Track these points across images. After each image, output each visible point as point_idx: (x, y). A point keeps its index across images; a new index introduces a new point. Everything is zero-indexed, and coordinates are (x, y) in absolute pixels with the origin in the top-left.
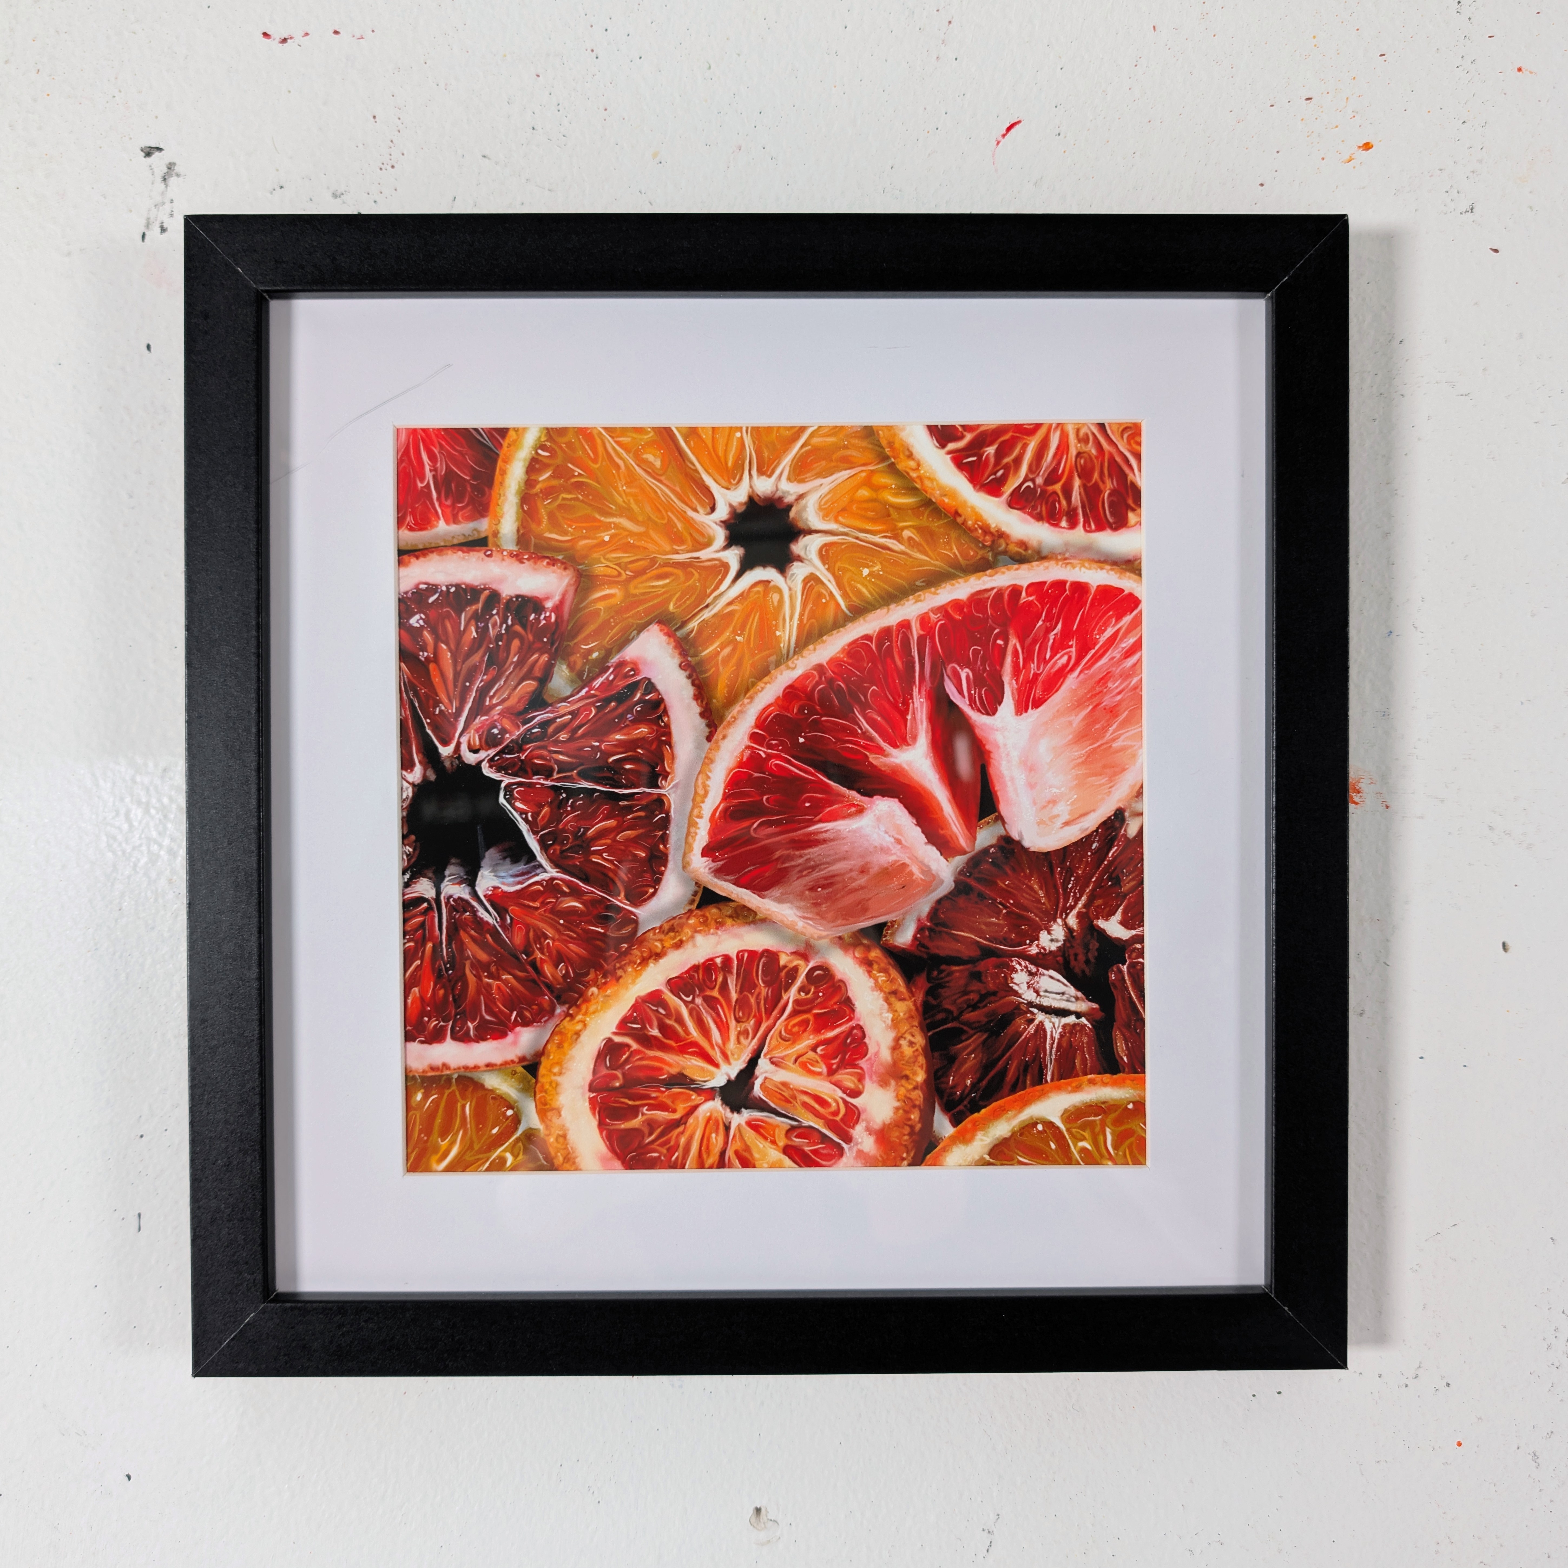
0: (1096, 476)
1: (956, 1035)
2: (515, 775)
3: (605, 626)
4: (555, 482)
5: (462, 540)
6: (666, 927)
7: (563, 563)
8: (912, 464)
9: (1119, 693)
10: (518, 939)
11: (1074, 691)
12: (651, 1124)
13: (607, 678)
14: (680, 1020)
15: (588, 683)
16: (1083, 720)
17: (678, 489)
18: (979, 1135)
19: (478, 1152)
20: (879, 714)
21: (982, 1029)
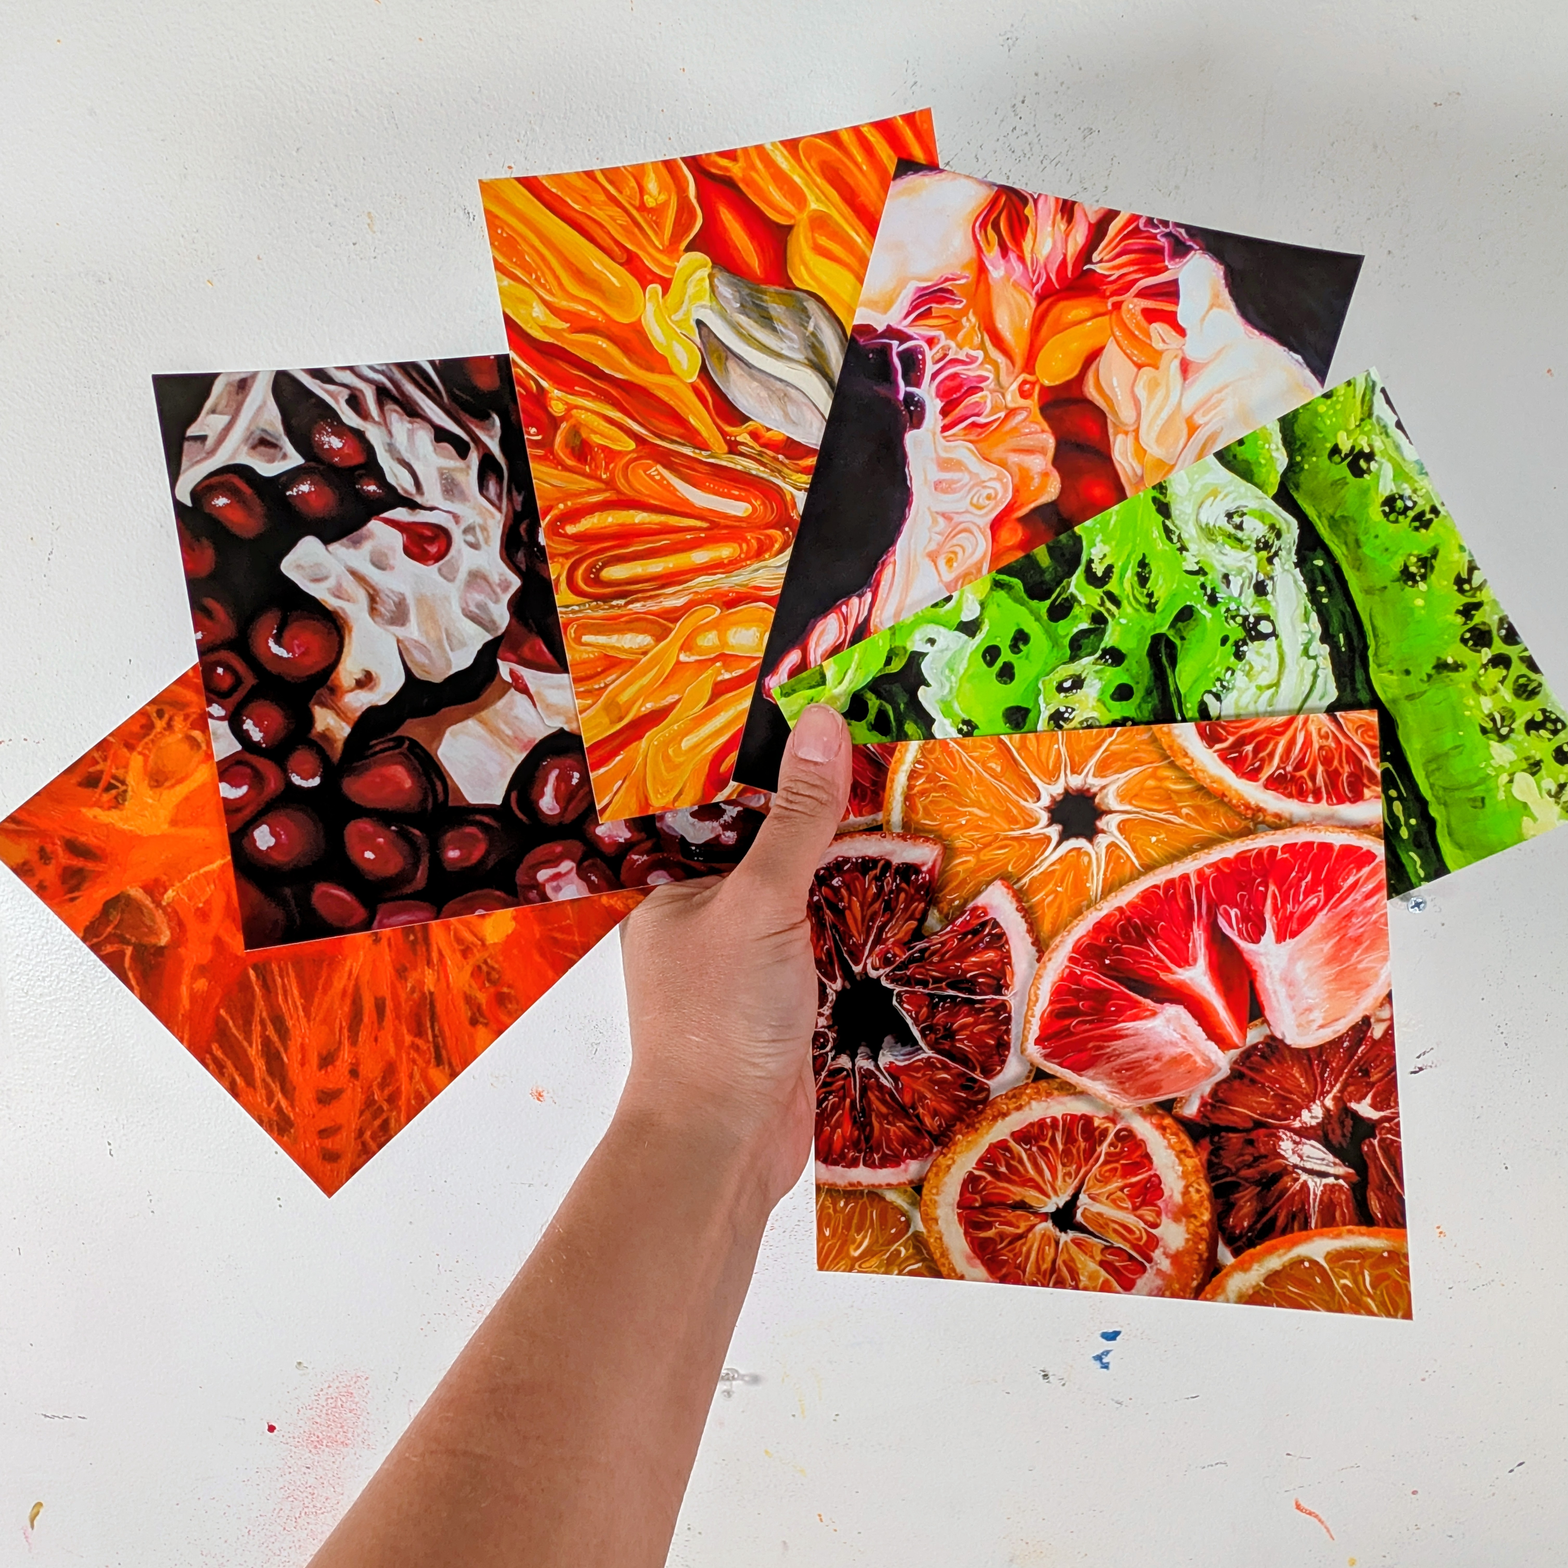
0: (1336, 763)
1: (1235, 1187)
2: (903, 986)
3: (964, 882)
4: (927, 786)
5: (865, 827)
6: (1010, 1094)
7: (933, 840)
8: (1187, 760)
9: (1362, 927)
10: (907, 1099)
11: (1323, 926)
12: (1002, 1236)
13: (965, 919)
14: (1021, 1161)
15: (952, 922)
16: (1332, 947)
17: (1013, 786)
18: (1256, 1266)
19: (882, 1245)
20: (1167, 943)
21: (1255, 1183)
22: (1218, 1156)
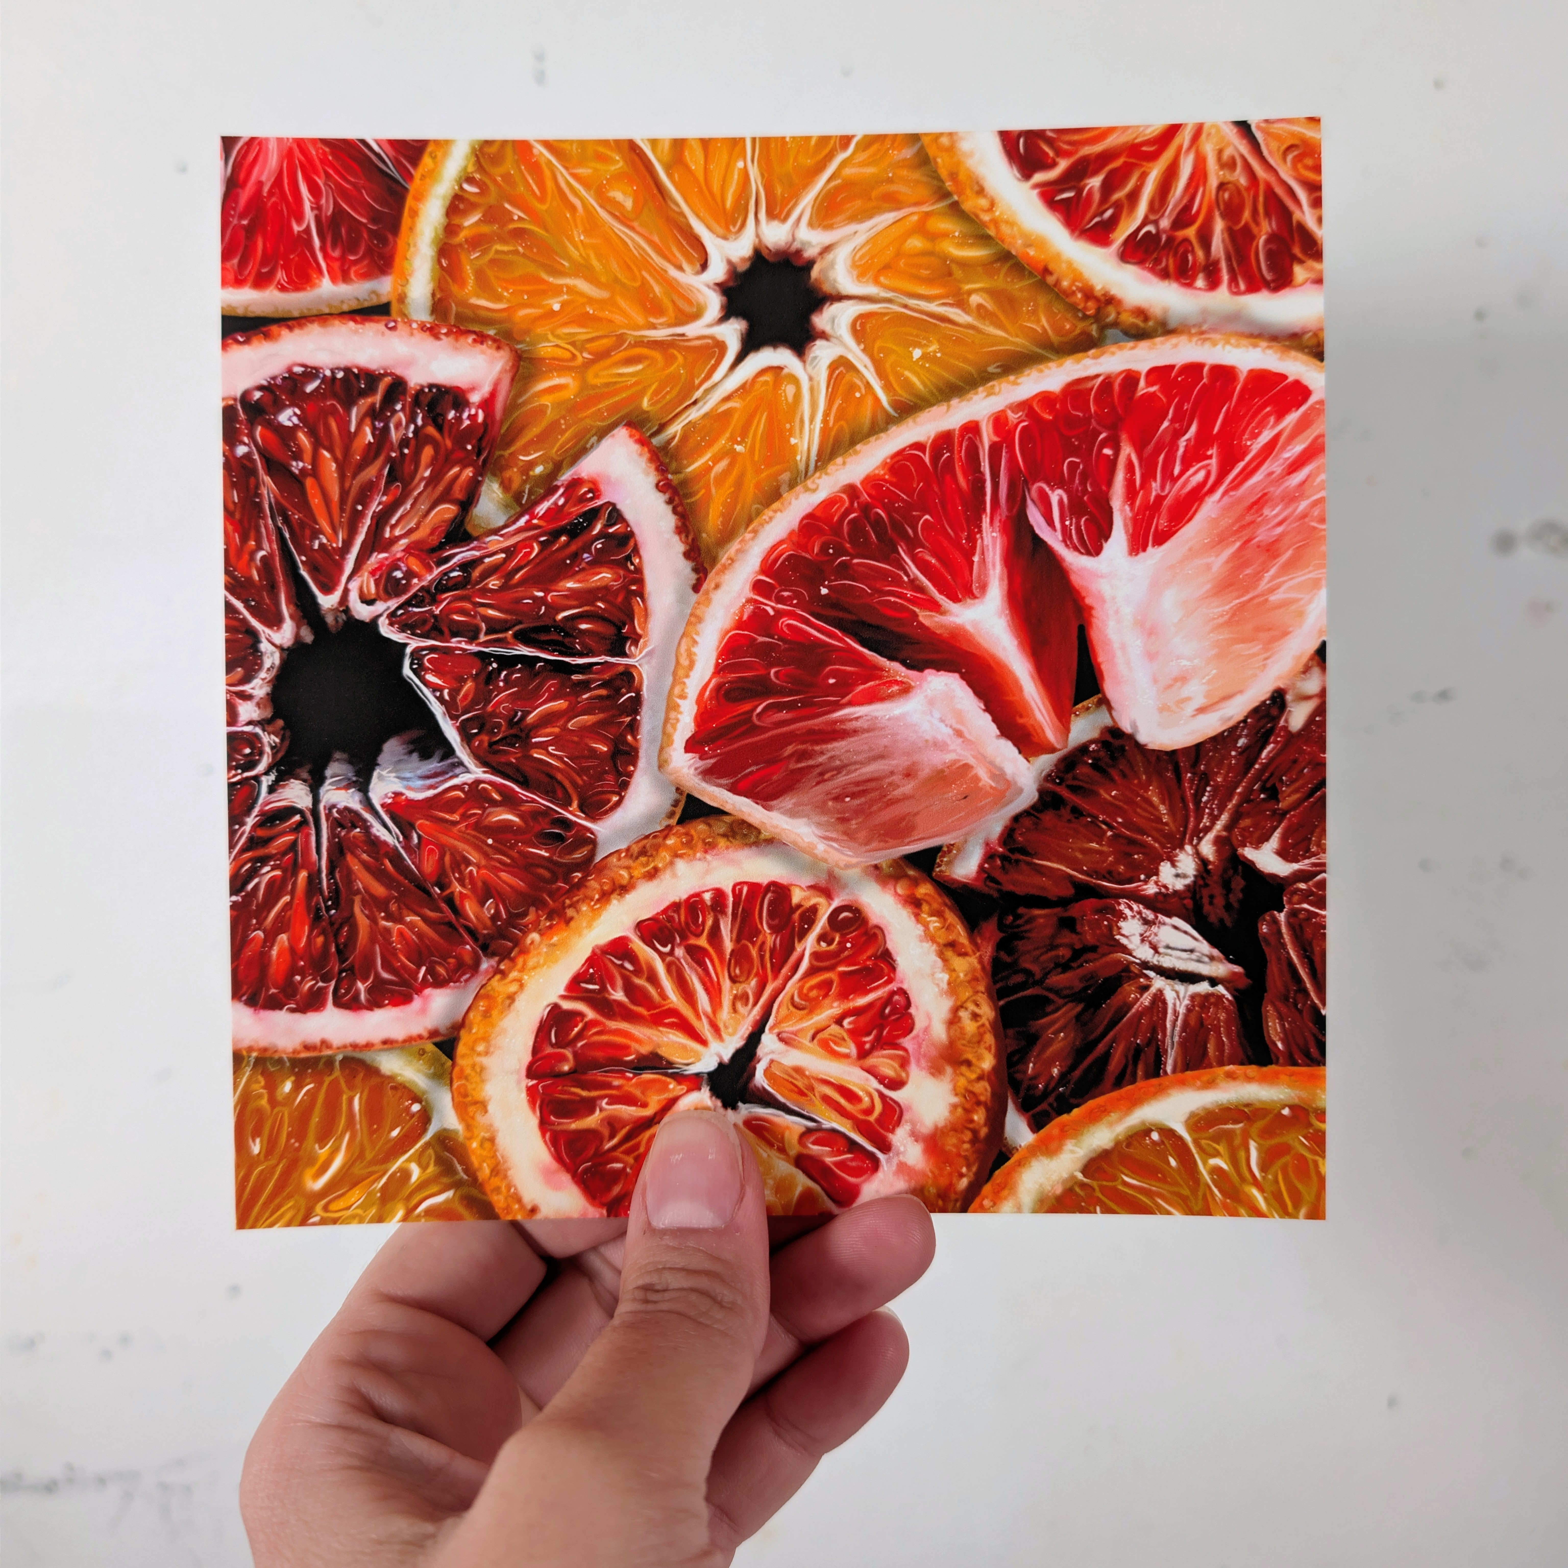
0: (1247, 215)
1: (1038, 1006)
2: (425, 636)
3: (552, 429)
5: (355, 305)
6: (636, 849)
7: (495, 340)
8: (983, 202)
9: (1280, 524)
10: (429, 866)
11: (1213, 522)
12: (613, 1124)
13: (555, 503)
14: (653, 978)
15: (528, 509)
16: (1227, 562)
17: (656, 239)
19: (374, 1162)
20: (934, 555)
21: (1075, 997)
22: (1010, 952)
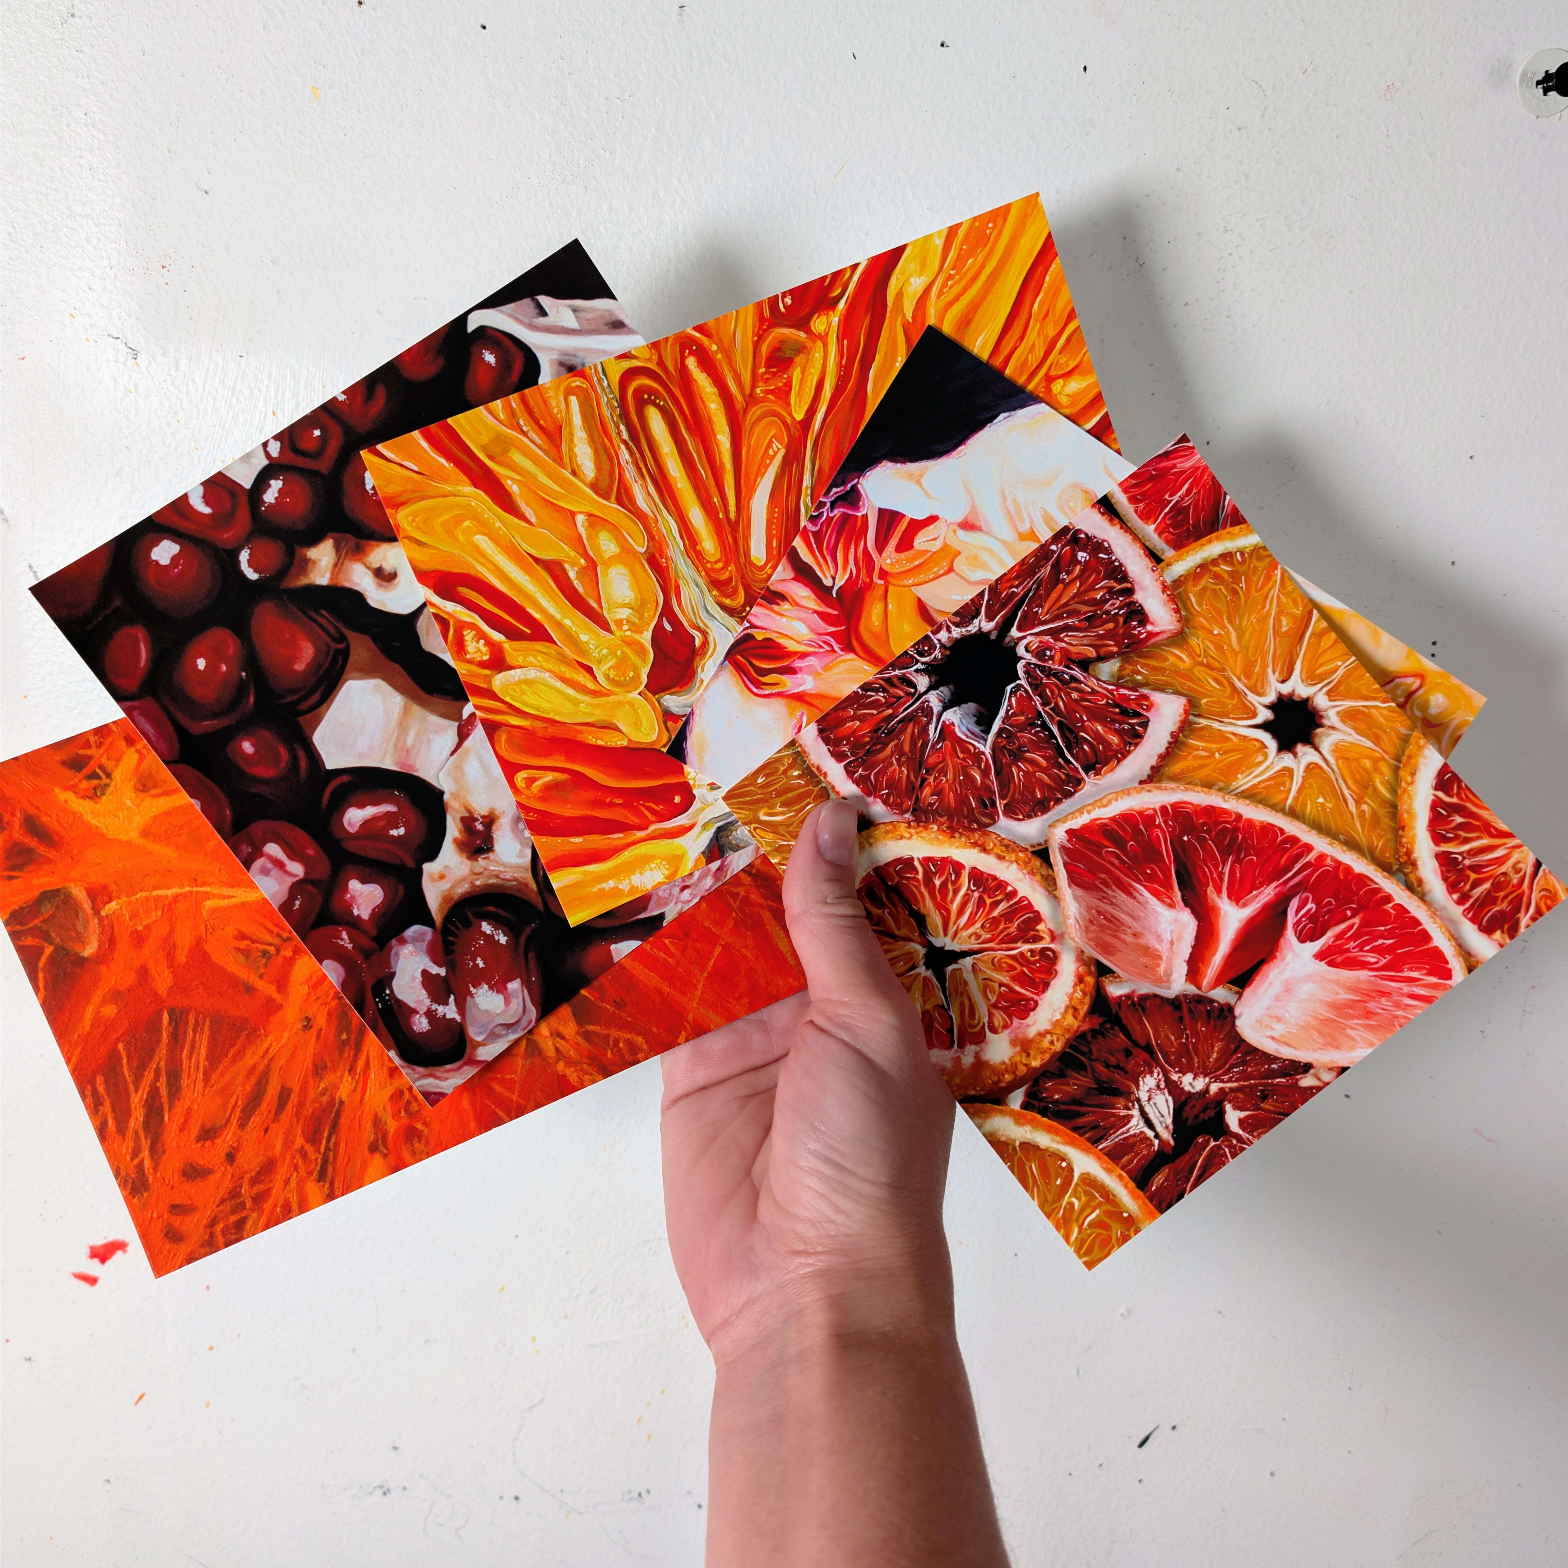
0: (1502, 894)
1: (1080, 1067)
2: (1030, 685)
3: (1162, 670)
4: (1226, 576)
5: (1151, 547)
6: (1006, 842)
7: (1181, 617)
8: (1409, 779)
9: (1383, 1009)
10: (932, 760)
11: (1359, 981)
13: (1130, 695)
14: (956, 892)
15: (1119, 686)
16: (1347, 1000)
17: (1278, 652)
18: (1028, 1128)
20: (1241, 873)
21: (1098, 1081)
22: (1094, 1037)
